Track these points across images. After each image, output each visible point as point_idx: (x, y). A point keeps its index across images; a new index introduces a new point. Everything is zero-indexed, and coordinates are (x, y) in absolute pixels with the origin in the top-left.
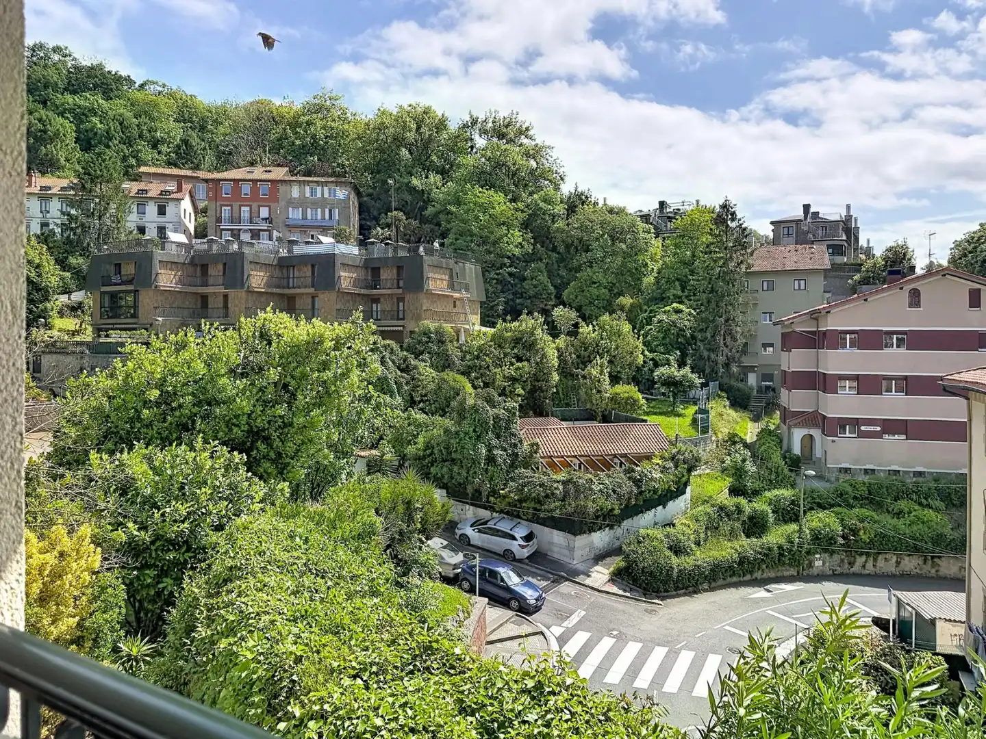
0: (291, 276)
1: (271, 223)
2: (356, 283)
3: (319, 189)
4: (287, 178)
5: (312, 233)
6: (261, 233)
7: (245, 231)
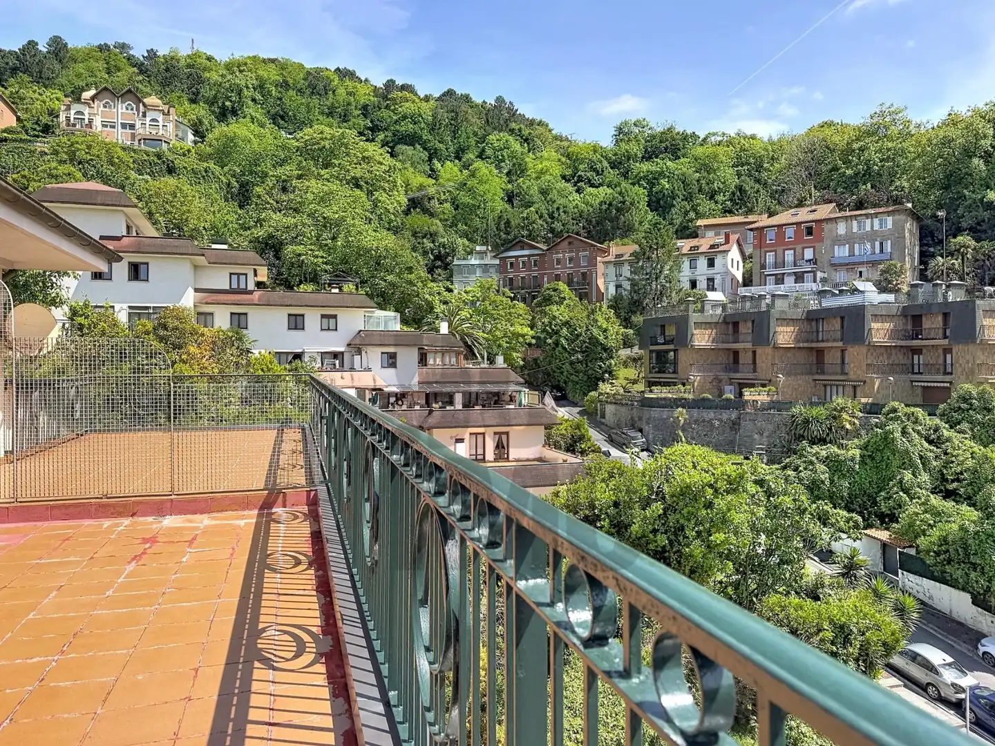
0: (821, 330)
1: (815, 263)
2: (894, 334)
3: (868, 222)
4: (832, 216)
5: (860, 269)
6: (805, 275)
7: (789, 274)
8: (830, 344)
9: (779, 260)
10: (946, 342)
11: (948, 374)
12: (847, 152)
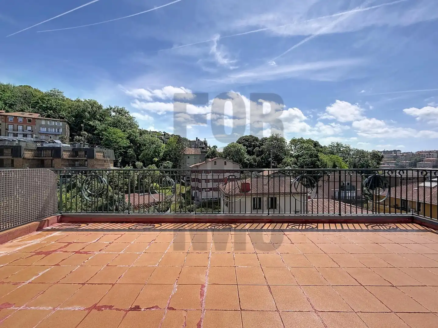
0: (42, 153)
1: (32, 132)
2: (70, 156)
3: (53, 122)
4: (40, 118)
5: (51, 136)
6: (28, 135)
7: (20, 134)
8: (47, 158)
9: (16, 128)
10: (86, 158)
11: (86, 166)
12: (42, 99)
